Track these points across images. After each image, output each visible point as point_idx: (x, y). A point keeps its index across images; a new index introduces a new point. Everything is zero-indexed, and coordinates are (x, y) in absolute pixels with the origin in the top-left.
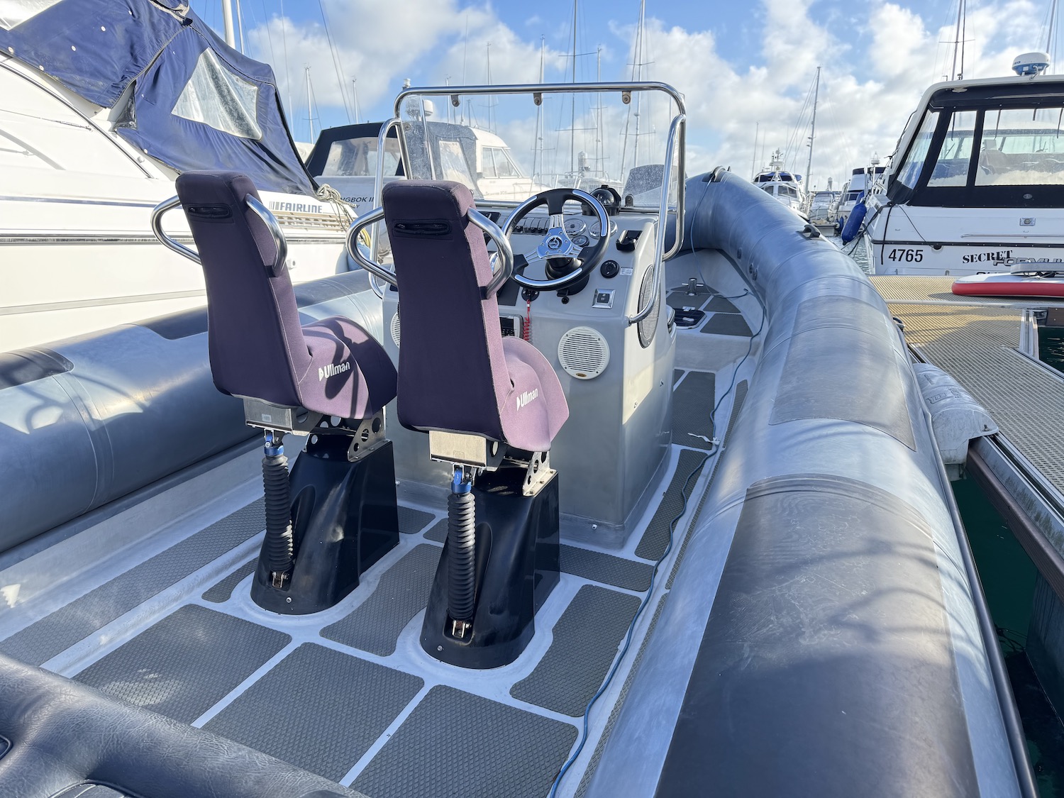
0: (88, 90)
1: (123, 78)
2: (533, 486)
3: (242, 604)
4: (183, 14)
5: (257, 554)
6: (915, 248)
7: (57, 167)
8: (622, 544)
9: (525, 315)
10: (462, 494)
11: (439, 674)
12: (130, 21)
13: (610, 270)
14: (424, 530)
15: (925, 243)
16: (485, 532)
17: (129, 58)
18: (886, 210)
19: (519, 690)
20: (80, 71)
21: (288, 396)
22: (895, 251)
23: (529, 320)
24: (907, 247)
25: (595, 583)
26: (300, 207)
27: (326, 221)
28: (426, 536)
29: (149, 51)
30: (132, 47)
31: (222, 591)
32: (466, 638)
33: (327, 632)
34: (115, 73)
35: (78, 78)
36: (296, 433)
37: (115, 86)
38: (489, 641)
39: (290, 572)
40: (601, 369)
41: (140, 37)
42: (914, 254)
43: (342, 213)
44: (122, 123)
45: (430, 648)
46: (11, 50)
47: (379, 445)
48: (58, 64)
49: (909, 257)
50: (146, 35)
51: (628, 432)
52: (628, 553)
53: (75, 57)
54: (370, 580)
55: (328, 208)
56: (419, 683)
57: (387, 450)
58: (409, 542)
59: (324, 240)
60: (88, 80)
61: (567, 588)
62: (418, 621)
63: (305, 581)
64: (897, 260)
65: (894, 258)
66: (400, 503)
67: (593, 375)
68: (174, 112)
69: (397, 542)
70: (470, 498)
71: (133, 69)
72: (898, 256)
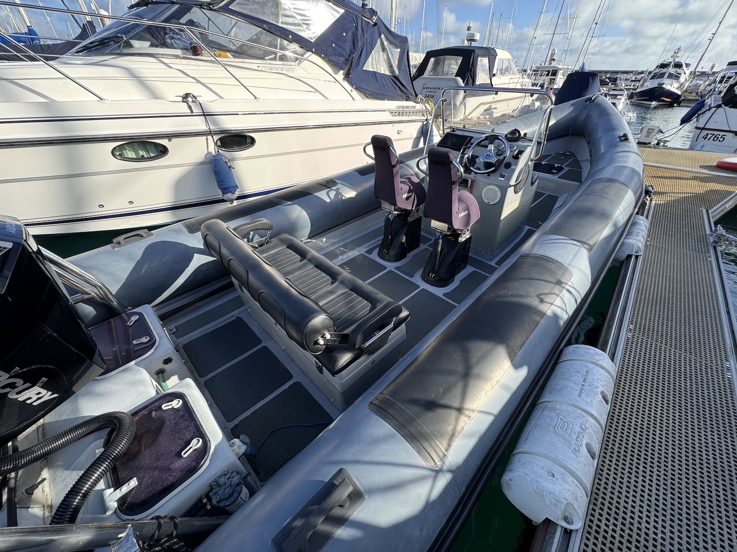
0: (337, 63)
1: (350, 55)
2: (462, 239)
3: (374, 256)
4: (374, 21)
5: (381, 242)
6: (722, 133)
7: (327, 99)
8: (491, 260)
9: (473, 178)
10: (438, 239)
11: (424, 286)
12: (354, 29)
13: (508, 166)
14: (428, 244)
15: (730, 131)
16: (444, 251)
17: (352, 46)
18: (714, 109)
19: (445, 295)
20: (335, 55)
21: (393, 202)
22: (708, 134)
23: (474, 181)
24: (716, 133)
25: (478, 270)
26: (407, 107)
27: (416, 112)
28: (428, 246)
29: (359, 42)
30: (354, 41)
31: (370, 252)
32: (433, 278)
33: (396, 268)
34: (347, 54)
35: (334, 58)
36: (395, 212)
37: (346, 60)
38: (440, 280)
39: (388, 251)
40: (496, 202)
41: (357, 36)
42: (720, 137)
43: (424, 108)
44: (347, 77)
45: (423, 279)
46: (314, 50)
47: (418, 217)
48: (328, 53)
49: (716, 138)
50: (359, 35)
51: (501, 225)
52: (493, 263)
53: (334, 49)
54: (410, 255)
55: (419, 106)
56: (419, 287)
57: (420, 219)
58: (423, 247)
59: (414, 121)
60: (337, 58)
61: (469, 270)
62: (421, 271)
63: (392, 253)
64: (707, 139)
65: (706, 138)
66: (422, 233)
67: (493, 203)
68: (364, 68)
69: (419, 246)
70: (441, 241)
71: (353, 51)
72: (708, 137)
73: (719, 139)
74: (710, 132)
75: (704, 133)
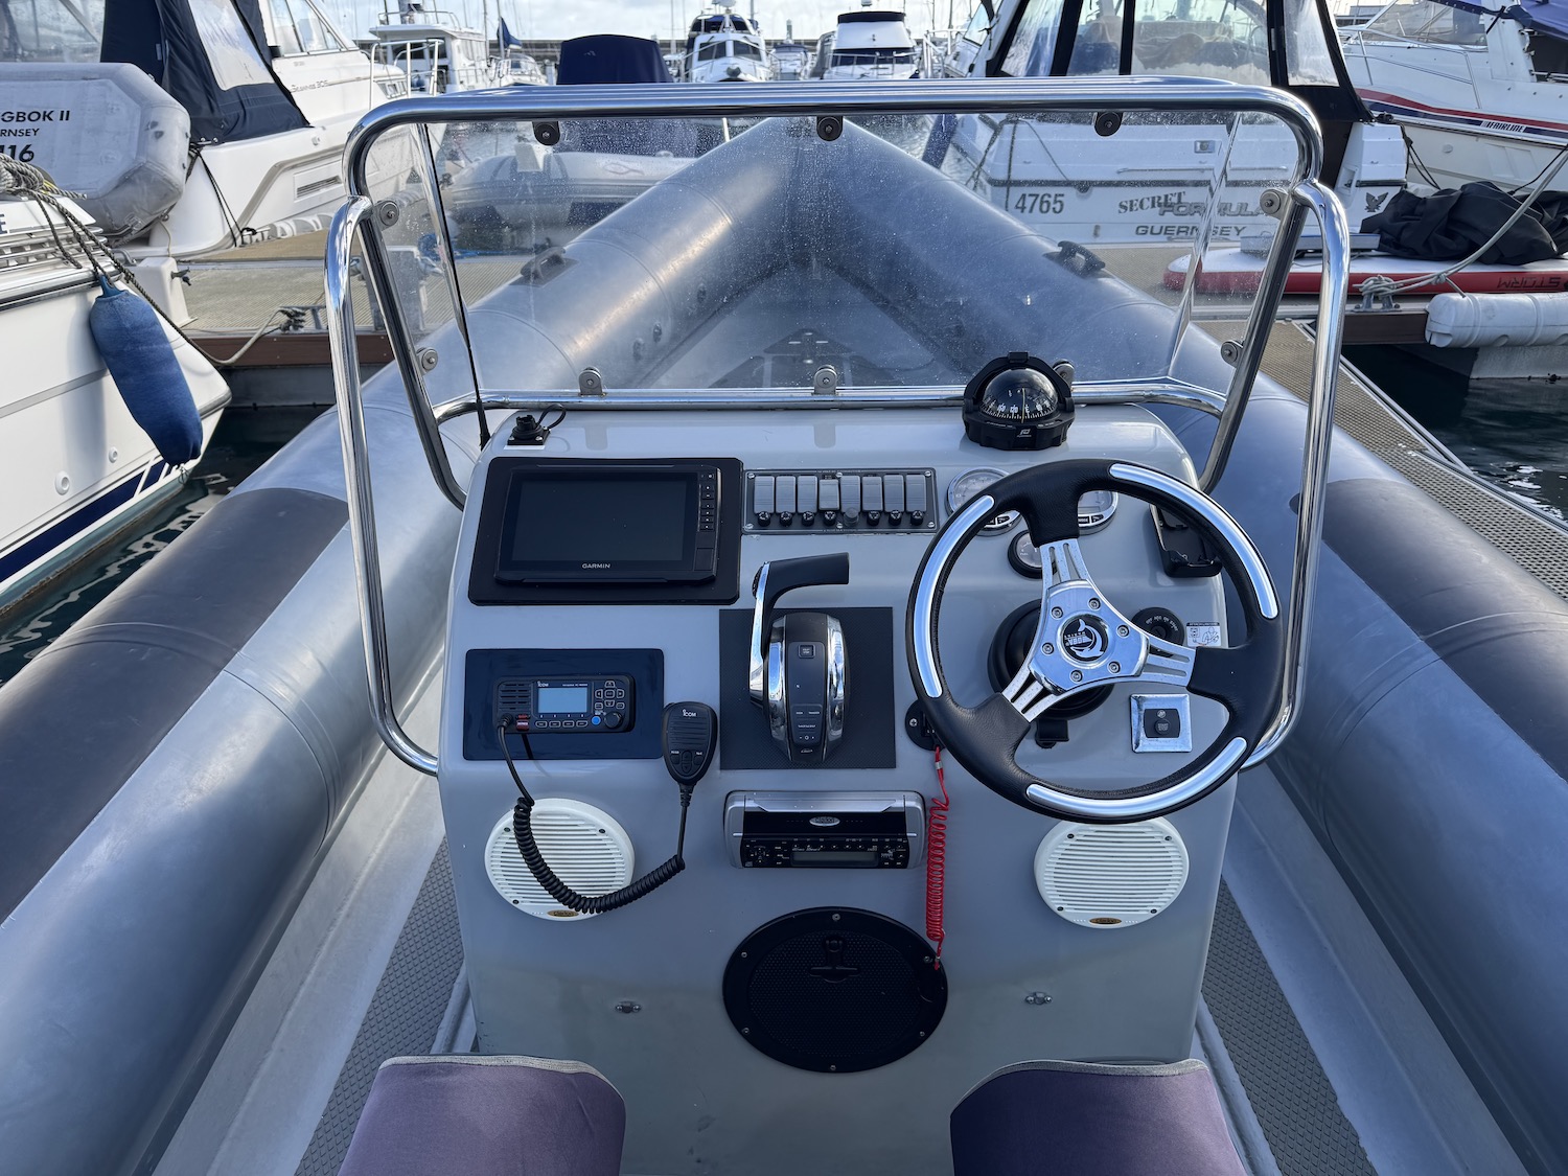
6: (1053, 191)
15: (1068, 183)
18: (1008, 129)
22: (1023, 196)
24: (1041, 191)
40: (1165, 903)
42: (1051, 200)
49: (1045, 206)
55: (22, 217)
64: (1027, 210)
65: (1023, 208)
72: (1028, 203)
73: (1052, 206)
74: (1027, 190)
75: (1016, 193)
